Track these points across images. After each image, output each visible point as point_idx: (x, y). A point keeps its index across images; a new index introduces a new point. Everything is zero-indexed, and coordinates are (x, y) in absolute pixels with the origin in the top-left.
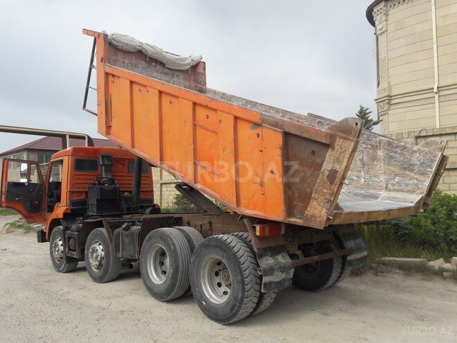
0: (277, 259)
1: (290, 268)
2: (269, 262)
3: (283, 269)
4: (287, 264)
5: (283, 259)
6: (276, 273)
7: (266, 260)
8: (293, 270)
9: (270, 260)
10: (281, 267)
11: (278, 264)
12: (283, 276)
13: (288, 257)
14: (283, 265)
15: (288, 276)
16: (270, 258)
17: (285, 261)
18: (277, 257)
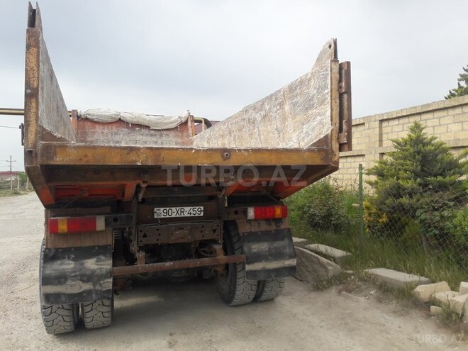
0: (83, 264)
1: (103, 277)
2: (64, 267)
3: (87, 277)
4: (98, 271)
5: (97, 264)
7: (61, 264)
10: (83, 275)
12: (87, 286)
13: (111, 262)
14: (88, 273)
16: (71, 262)
17: (98, 267)
18: (85, 261)
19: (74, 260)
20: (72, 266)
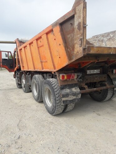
0: (72, 90)
1: (78, 94)
2: (67, 91)
3: (74, 94)
4: (77, 92)
5: (76, 90)
6: (70, 96)
7: (66, 90)
8: (81, 95)
9: (67, 90)
10: (73, 94)
11: (72, 92)
12: (74, 97)
13: (79, 89)
14: (74, 93)
15: (77, 98)
16: (68, 89)
17: (76, 91)
18: (72, 89)
19: (69, 89)
20: (69, 91)
